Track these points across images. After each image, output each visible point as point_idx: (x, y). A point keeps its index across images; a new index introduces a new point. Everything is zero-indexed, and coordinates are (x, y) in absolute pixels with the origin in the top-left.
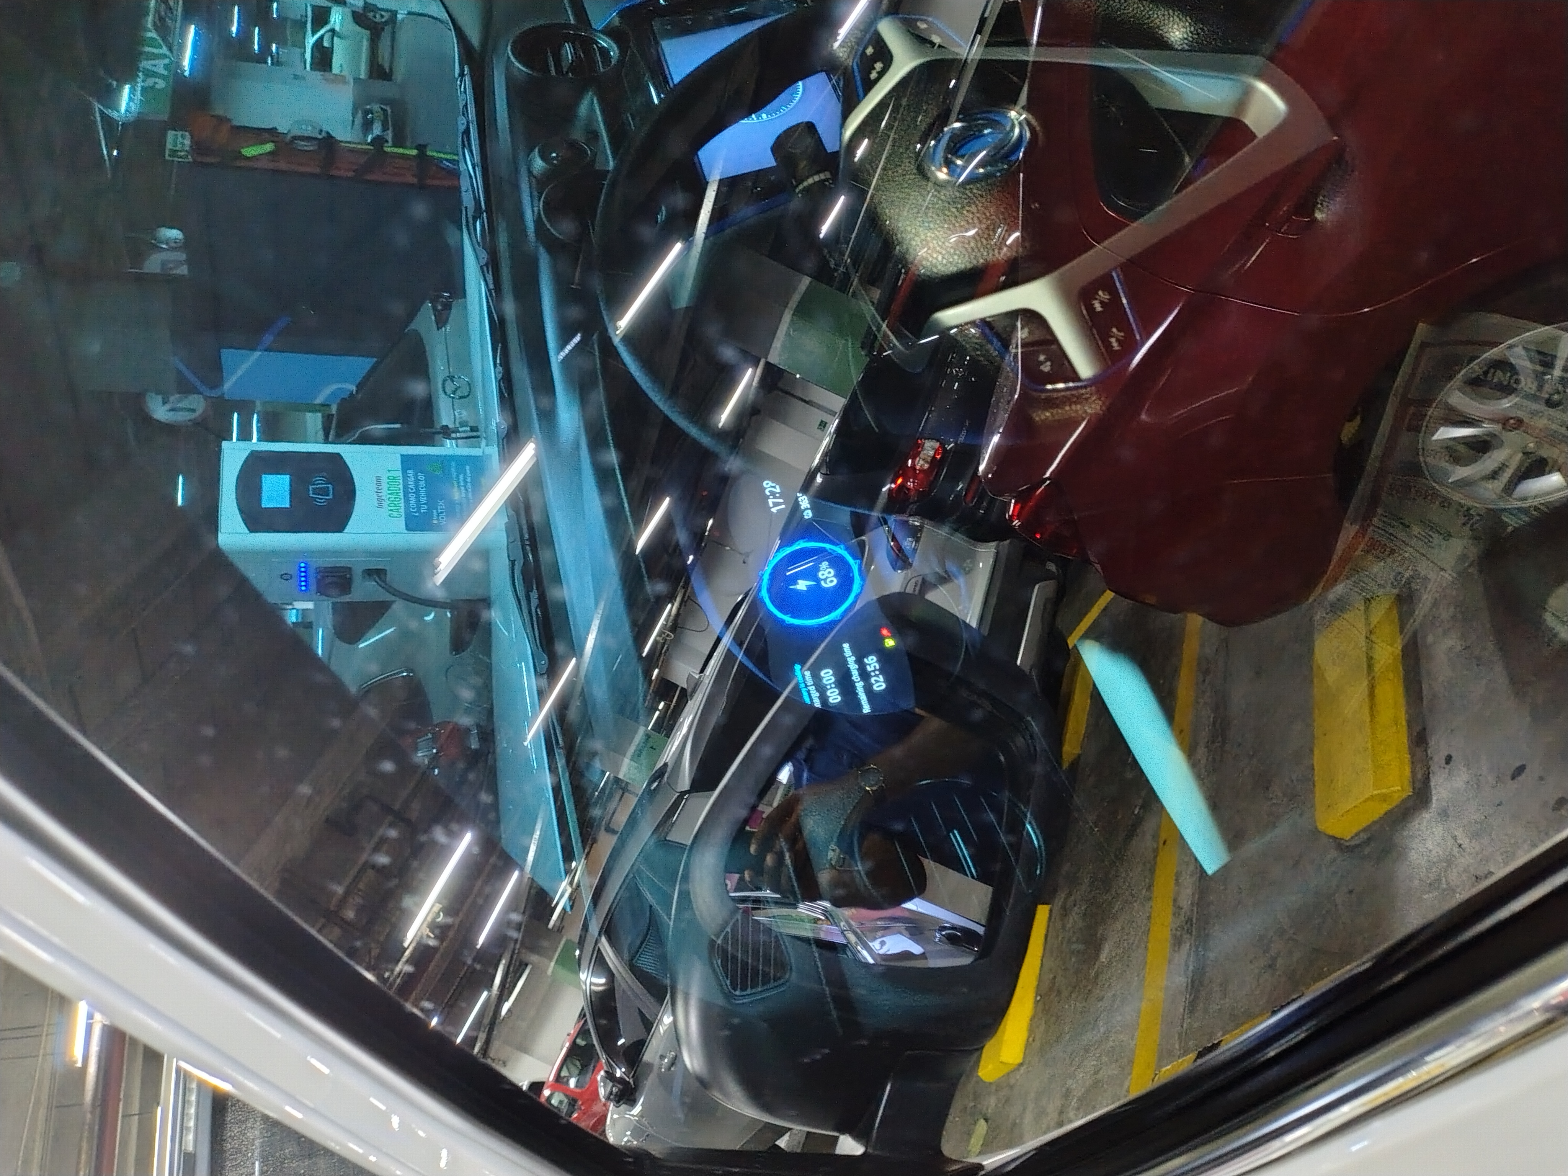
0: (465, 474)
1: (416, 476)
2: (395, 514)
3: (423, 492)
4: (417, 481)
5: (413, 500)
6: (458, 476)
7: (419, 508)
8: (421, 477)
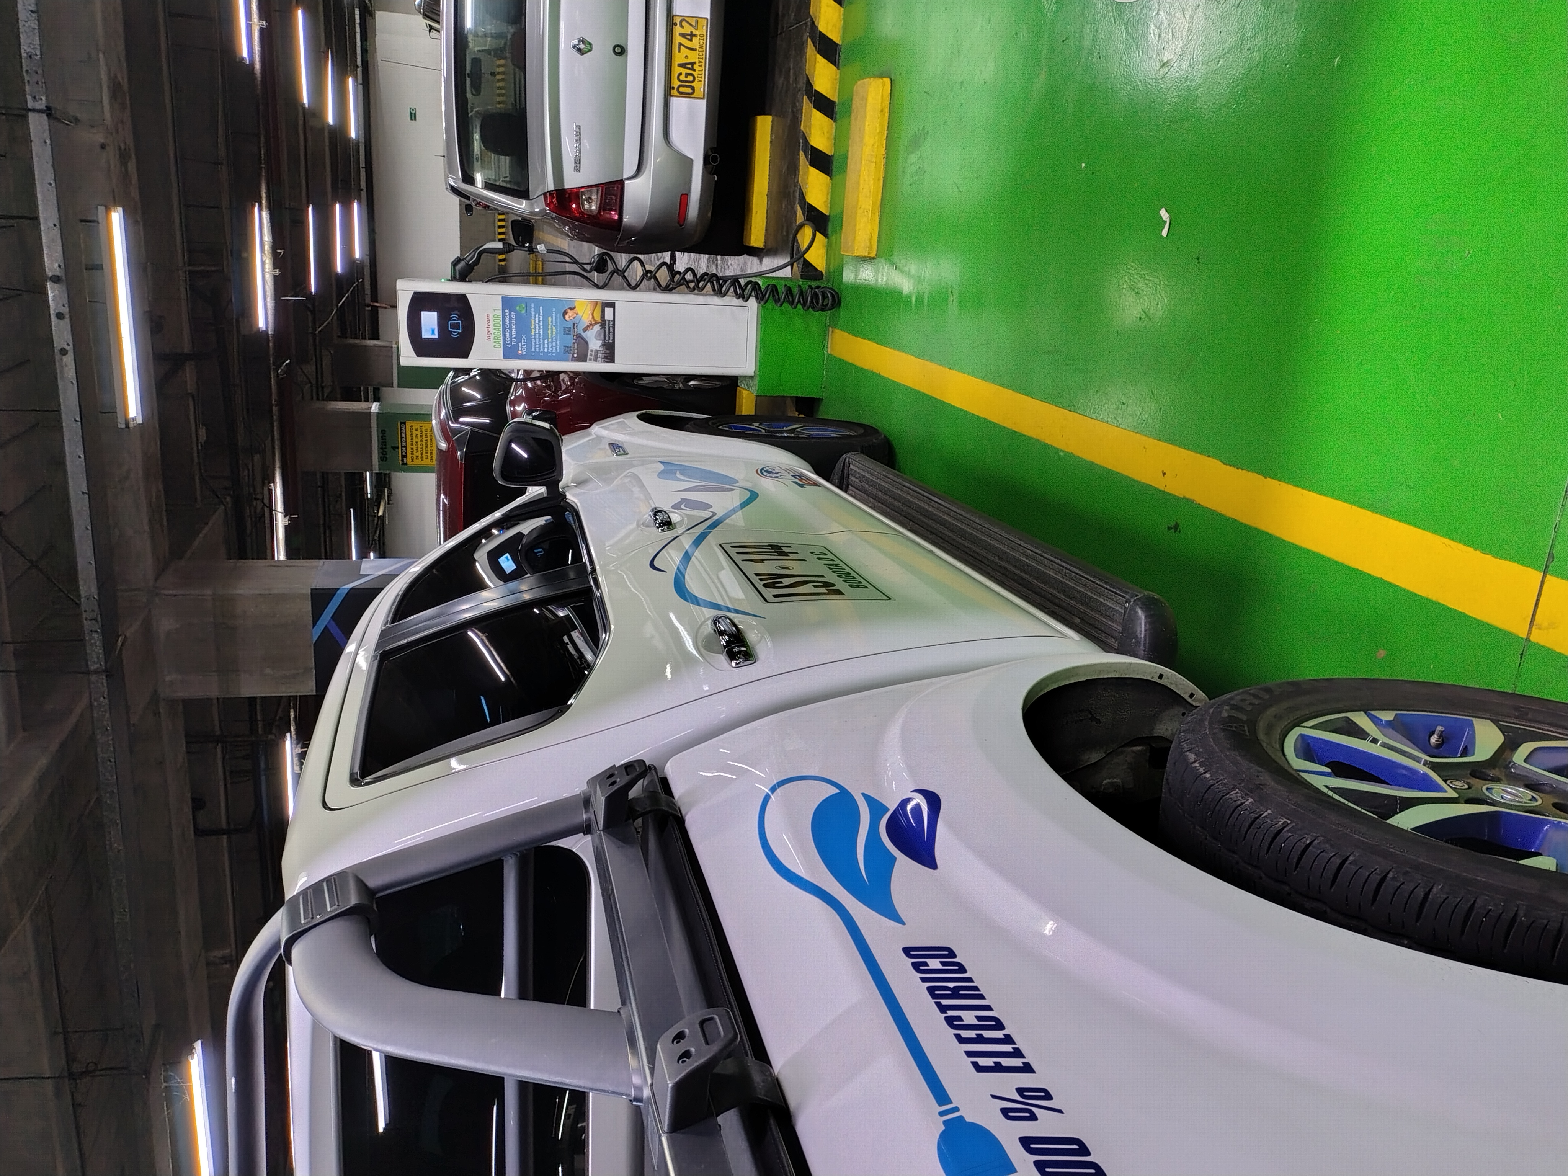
0: (539, 315)
1: (510, 314)
2: (497, 345)
3: (514, 330)
4: (510, 319)
5: (508, 335)
6: (535, 317)
7: (511, 340)
8: (513, 316)
